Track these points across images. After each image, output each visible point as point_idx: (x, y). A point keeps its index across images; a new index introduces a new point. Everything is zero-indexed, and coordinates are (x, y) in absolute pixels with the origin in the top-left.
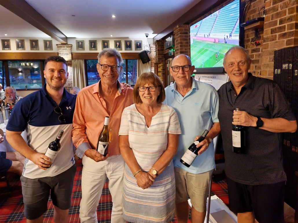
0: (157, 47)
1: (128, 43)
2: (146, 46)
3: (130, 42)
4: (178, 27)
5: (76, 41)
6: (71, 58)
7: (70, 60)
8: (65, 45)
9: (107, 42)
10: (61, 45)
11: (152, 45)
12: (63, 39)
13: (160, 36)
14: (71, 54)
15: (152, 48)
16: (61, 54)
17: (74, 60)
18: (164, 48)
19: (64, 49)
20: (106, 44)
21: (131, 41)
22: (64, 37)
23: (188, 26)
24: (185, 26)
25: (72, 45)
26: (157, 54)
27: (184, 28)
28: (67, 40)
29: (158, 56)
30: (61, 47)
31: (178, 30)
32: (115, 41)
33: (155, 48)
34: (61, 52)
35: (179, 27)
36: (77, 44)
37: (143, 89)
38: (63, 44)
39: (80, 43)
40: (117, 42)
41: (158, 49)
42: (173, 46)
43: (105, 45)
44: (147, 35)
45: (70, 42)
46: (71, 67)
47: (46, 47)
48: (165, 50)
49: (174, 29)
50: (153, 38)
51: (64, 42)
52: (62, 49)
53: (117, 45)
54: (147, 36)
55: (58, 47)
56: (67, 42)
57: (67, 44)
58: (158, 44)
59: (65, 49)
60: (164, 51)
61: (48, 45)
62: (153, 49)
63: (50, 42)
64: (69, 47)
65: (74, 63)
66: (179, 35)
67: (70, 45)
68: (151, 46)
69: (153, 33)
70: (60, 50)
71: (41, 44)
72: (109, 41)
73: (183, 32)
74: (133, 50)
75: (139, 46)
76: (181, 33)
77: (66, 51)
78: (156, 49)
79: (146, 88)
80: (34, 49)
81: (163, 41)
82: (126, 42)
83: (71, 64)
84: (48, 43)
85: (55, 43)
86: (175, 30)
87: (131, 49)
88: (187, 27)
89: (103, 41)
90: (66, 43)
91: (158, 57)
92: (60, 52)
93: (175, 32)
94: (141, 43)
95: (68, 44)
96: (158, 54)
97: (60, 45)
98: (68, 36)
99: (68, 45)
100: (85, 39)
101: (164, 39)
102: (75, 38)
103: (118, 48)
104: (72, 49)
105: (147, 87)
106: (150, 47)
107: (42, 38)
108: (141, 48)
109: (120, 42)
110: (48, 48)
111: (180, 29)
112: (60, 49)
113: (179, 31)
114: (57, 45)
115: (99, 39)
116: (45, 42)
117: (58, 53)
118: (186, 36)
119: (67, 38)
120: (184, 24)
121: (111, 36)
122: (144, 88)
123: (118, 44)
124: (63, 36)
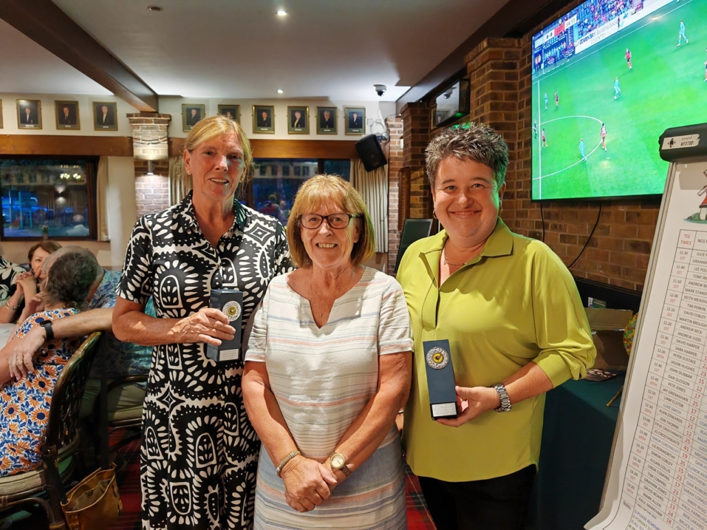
0: (410, 121)
1: (327, 115)
2: (375, 124)
3: (333, 111)
5: (183, 104)
6: (167, 151)
7: (163, 158)
8: (152, 116)
9: (269, 110)
10: (141, 116)
11: (393, 122)
12: (144, 98)
13: (418, 93)
14: (166, 142)
15: (391, 129)
16: (140, 141)
17: (176, 158)
19: (147, 128)
20: (265, 115)
21: (336, 108)
22: (149, 92)
23: (519, 43)
24: (509, 41)
25: (170, 116)
27: (506, 50)
28: (157, 102)
30: (140, 121)
31: (484, 56)
32: (289, 107)
33: (402, 129)
34: (140, 137)
35: (489, 45)
36: (185, 114)
38: (144, 113)
39: (194, 112)
40: (295, 111)
42: (459, 115)
43: (263, 118)
44: (380, 88)
45: (164, 108)
46: (166, 178)
47: (99, 122)
49: (471, 55)
50: (397, 102)
51: (148, 108)
52: (143, 128)
53: (296, 119)
54: (380, 93)
55: (132, 122)
56: (157, 107)
57: (157, 112)
58: (412, 112)
59: (152, 128)
60: (429, 134)
61: (105, 116)
62: (395, 132)
64: (163, 122)
65: (175, 167)
66: (486, 73)
67: (165, 115)
68: (389, 123)
69: (398, 84)
70: (139, 131)
71: (86, 114)
72: (273, 107)
73: (501, 61)
74: (341, 135)
75: (356, 123)
76: (493, 66)
77: (153, 134)
80: (66, 126)
82: (321, 111)
83: (167, 170)
84: (105, 110)
85: (123, 110)
86: (472, 60)
88: (513, 46)
89: (255, 106)
90: (153, 110)
92: (137, 137)
93: (474, 65)
95: (160, 112)
97: (136, 115)
98: (159, 93)
99: (160, 116)
100: (207, 100)
101: (430, 99)
102: (179, 97)
104: (170, 128)
106: (387, 125)
107: (90, 97)
109: (303, 111)
110: (105, 124)
111: (490, 53)
112: (138, 127)
114: (129, 115)
115: (246, 101)
117: (131, 138)
118: (509, 76)
119: (155, 98)
120: (505, 36)
121: (280, 92)
123: (298, 115)
124: (147, 92)
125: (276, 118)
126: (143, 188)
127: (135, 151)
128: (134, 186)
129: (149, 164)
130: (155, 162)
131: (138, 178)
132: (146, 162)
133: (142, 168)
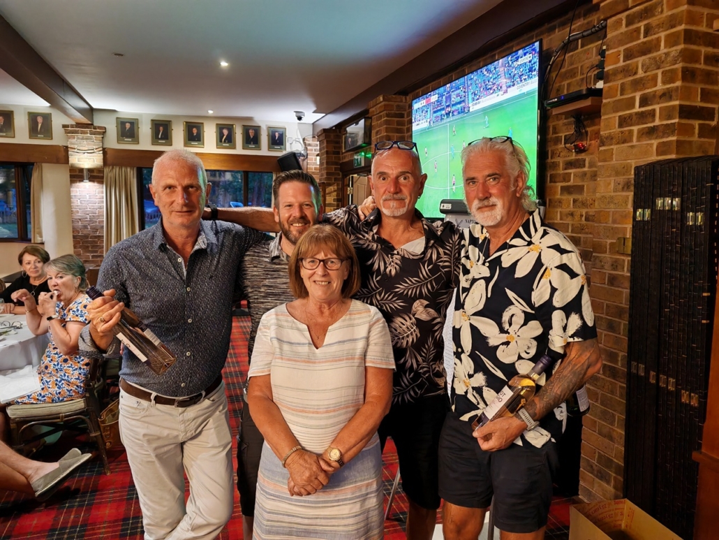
0: (325, 145)
1: (251, 133)
2: (294, 142)
3: (257, 129)
4: (381, 99)
5: (117, 118)
6: (102, 160)
7: (98, 167)
8: (88, 128)
9: (199, 126)
10: (76, 127)
11: (310, 141)
12: (81, 111)
13: (332, 120)
14: (101, 152)
15: (309, 148)
16: (76, 150)
17: (111, 167)
18: (341, 147)
19: (83, 139)
20: (195, 131)
21: (259, 127)
22: (86, 106)
23: (406, 99)
24: (398, 97)
25: (105, 128)
26: (325, 161)
27: (397, 103)
28: (93, 115)
29: (325, 166)
30: (76, 132)
31: (380, 107)
32: (217, 124)
33: (318, 148)
34: (76, 146)
35: (384, 100)
36: (120, 126)
37: (311, 264)
38: (79, 125)
39: (128, 126)
40: (223, 128)
41: (325, 150)
42: (364, 145)
43: (193, 133)
44: (299, 115)
45: (99, 121)
46: (101, 185)
47: (33, 131)
48: (343, 153)
49: (371, 103)
50: (313, 124)
51: (84, 120)
52: (78, 138)
53: (224, 135)
54: (300, 118)
55: (67, 132)
56: (92, 120)
57: (92, 124)
58: (326, 137)
59: (87, 139)
60: (341, 156)
61: (38, 124)
62: (312, 150)
63: (47, 118)
64: (99, 133)
65: (109, 175)
66: (383, 119)
67: (100, 128)
68: (307, 142)
69: (314, 112)
70: (74, 141)
71: (21, 123)
72: (203, 123)
73: (393, 112)
74: (264, 151)
75: (277, 139)
76: (388, 115)
77: (88, 144)
78: (320, 150)
79: (320, 261)
81: (340, 132)
82: (246, 130)
83: (103, 177)
84: (40, 120)
85: (58, 120)
86: (373, 107)
87: (259, 148)
88: (402, 101)
89: (186, 122)
90: (90, 122)
91: (327, 169)
92: (72, 146)
93: (373, 111)
94: (282, 134)
95: (95, 124)
96: (327, 163)
97: (72, 126)
98: (95, 106)
99: (95, 128)
100: (141, 115)
101: (341, 126)
102: (114, 111)
103: (225, 142)
104: (105, 138)
105: (320, 258)
106: (305, 143)
107: (25, 108)
108: (282, 145)
109: (230, 128)
110: (40, 133)
111: (385, 105)
112: (74, 137)
113: (382, 109)
114: (64, 126)
115: (177, 117)
116: (33, 117)
117: (67, 147)
118: (399, 123)
119: (91, 111)
120: (395, 94)
121: (211, 112)
122: (313, 261)
123: (225, 132)
124: (83, 105)
125: (205, 133)
126: (78, 194)
127: (70, 159)
128: (69, 192)
129: (85, 172)
130: (90, 170)
131: (73, 185)
132: (81, 170)
133: (77, 175)
